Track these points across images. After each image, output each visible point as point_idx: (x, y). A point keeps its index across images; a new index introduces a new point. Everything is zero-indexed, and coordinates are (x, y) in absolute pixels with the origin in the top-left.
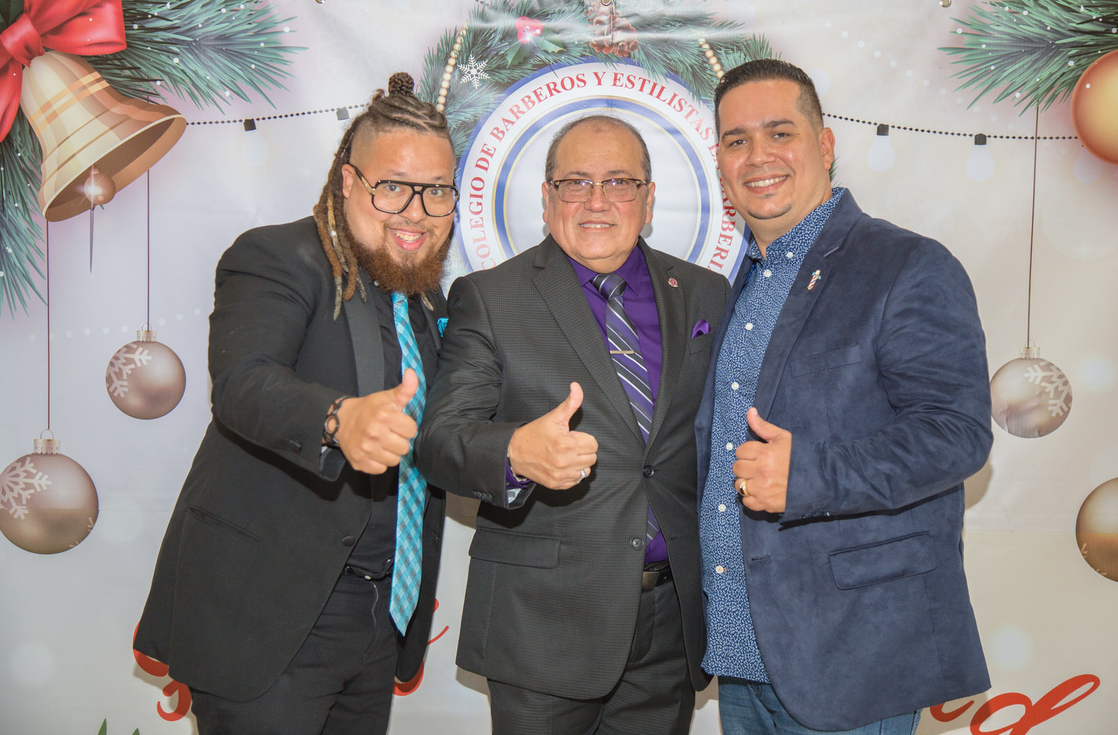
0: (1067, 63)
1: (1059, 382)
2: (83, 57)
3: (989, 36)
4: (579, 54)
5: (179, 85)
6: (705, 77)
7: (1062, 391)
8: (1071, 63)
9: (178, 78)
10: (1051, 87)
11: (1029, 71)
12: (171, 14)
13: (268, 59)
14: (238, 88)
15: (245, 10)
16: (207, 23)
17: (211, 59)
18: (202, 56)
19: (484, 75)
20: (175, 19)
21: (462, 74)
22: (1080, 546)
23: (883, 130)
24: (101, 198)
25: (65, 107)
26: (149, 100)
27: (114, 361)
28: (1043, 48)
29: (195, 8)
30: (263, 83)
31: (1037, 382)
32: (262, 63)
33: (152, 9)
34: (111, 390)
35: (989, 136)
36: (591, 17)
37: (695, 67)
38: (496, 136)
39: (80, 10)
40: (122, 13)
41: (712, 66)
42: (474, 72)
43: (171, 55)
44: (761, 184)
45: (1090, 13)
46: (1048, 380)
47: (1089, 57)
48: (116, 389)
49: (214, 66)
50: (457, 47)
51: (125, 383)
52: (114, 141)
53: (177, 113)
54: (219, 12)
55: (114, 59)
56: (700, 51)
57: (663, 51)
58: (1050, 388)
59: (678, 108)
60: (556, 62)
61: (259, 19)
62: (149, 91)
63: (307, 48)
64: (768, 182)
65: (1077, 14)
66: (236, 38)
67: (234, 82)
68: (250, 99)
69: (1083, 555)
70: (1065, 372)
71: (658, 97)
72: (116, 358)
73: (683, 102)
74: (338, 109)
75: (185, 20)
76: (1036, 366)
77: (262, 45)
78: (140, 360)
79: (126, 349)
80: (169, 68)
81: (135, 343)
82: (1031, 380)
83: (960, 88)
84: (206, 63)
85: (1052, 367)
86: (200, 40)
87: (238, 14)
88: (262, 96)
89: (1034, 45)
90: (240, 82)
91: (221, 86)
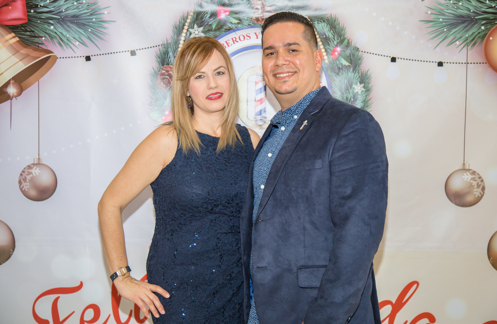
0: (480, 28)
1: (479, 181)
2: (6, 26)
3: (444, 15)
4: (247, 24)
5: (53, 39)
7: (481, 185)
8: (483, 28)
9: (53, 36)
10: (473, 39)
11: (463, 31)
12: (49, 5)
13: (97, 27)
14: (83, 41)
15: (86, 3)
16: (66, 10)
17: (69, 27)
18: (65, 26)
19: (201, 34)
20: (52, 8)
21: (191, 34)
22: (489, 258)
23: (393, 60)
24: (15, 94)
26: (39, 47)
27: (22, 173)
28: (469, 20)
29: (62, 3)
30: (94, 38)
31: (469, 180)
32: (94, 28)
33: (40, 2)
34: (21, 187)
35: (444, 63)
36: (253, 6)
39: (4, 4)
40: (25, 4)
42: (197, 32)
43: (50, 25)
44: (282, 75)
45: (491, 4)
46: (473, 179)
47: (491, 25)
48: (23, 187)
49: (70, 30)
50: (189, 21)
51: (28, 184)
52: (22, 66)
53: (52, 53)
54: (73, 4)
55: (22, 27)
58: (475, 183)
61: (93, 7)
62: (39, 42)
63: (115, 21)
65: (485, 4)
66: (82, 17)
67: (80, 38)
68: (88, 45)
69: (491, 263)
70: (481, 175)
72: (23, 172)
74: (131, 51)
75: (57, 8)
76: (468, 173)
77: (94, 20)
78: (35, 173)
79: (28, 168)
80: (49, 31)
81: (33, 164)
82: (465, 180)
83: (430, 40)
84: (67, 29)
85: (475, 173)
86: (63, 17)
87: (82, 5)
88: (94, 45)
89: (465, 19)
90: (83, 38)
91: (74, 40)
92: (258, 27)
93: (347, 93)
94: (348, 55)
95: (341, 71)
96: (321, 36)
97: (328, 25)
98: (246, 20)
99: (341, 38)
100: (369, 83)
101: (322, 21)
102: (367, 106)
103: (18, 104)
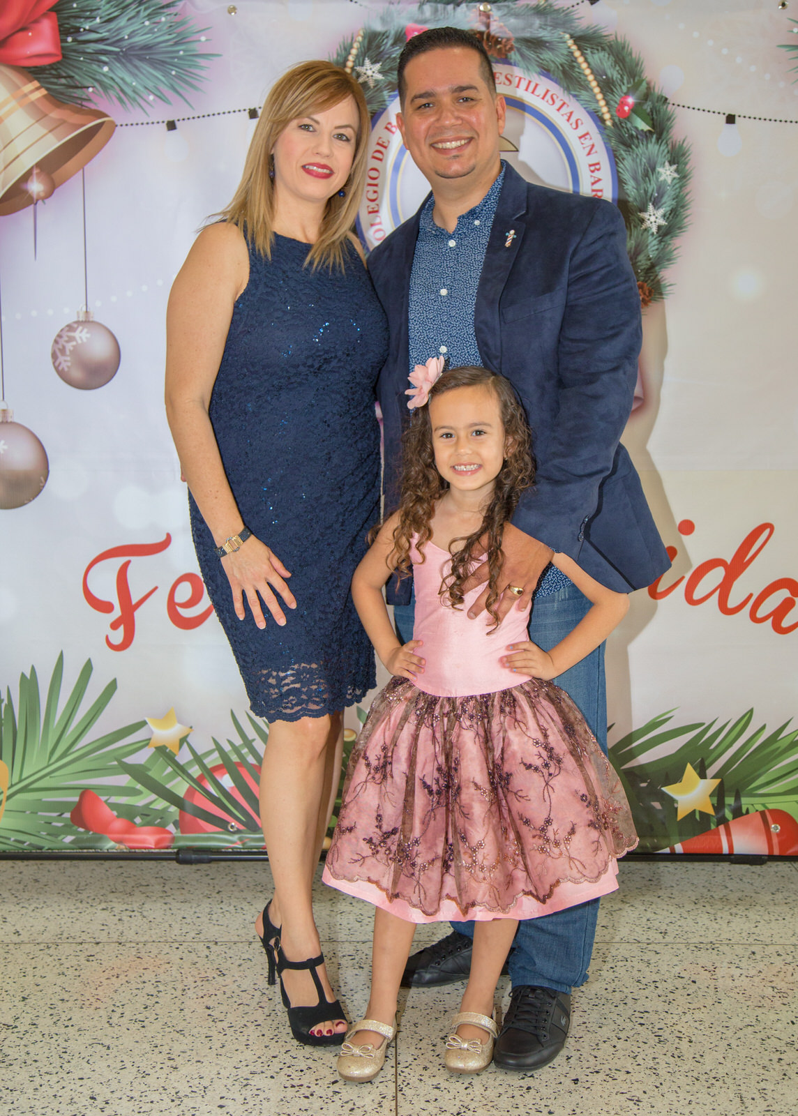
2: (24, 68)
5: (109, 91)
9: (107, 85)
12: (100, 27)
13: (187, 66)
14: (160, 91)
15: (166, 22)
16: (130, 36)
17: (136, 67)
18: (129, 65)
20: (105, 32)
21: (359, 75)
23: (731, 119)
24: (42, 194)
25: (9, 113)
26: (82, 106)
27: (58, 339)
29: (122, 22)
30: (183, 88)
32: (182, 69)
33: (84, 23)
37: (565, 66)
38: (389, 130)
39: (20, 26)
40: (57, 27)
41: (579, 65)
42: (369, 73)
43: (101, 64)
48: (60, 363)
49: (138, 73)
50: (354, 51)
51: (69, 358)
52: (52, 143)
53: (106, 116)
54: (143, 25)
55: (51, 69)
56: (570, 52)
57: (536, 52)
59: (551, 102)
61: (179, 30)
62: (82, 97)
63: (220, 55)
66: (159, 48)
67: (157, 88)
68: (171, 101)
71: (533, 93)
72: (59, 336)
73: (555, 97)
74: (250, 109)
75: (113, 32)
77: (181, 53)
78: (81, 338)
79: (67, 328)
80: (100, 76)
81: (75, 322)
83: (796, 81)
84: (132, 71)
86: (126, 50)
87: (159, 26)
88: (182, 99)
90: (162, 87)
91: (145, 92)
93: (645, 182)
94: (649, 110)
95: (636, 141)
96: (599, 77)
97: (611, 56)
99: (634, 80)
100: (686, 164)
101: (600, 48)
102: (683, 207)
103: (47, 213)
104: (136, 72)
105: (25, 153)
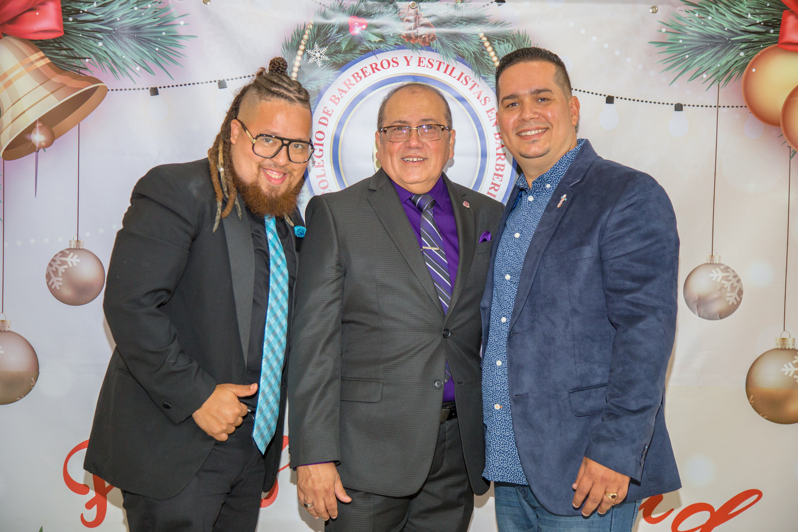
0: (739, 54)
1: (734, 280)
2: (31, 40)
3: (685, 34)
4: (393, 43)
5: (102, 62)
6: (484, 61)
7: (736, 287)
8: (742, 54)
9: (101, 57)
10: (728, 71)
11: (713, 59)
12: (97, 10)
13: (168, 44)
14: (145, 64)
15: (151, 8)
16: (123, 17)
17: (126, 43)
18: (119, 41)
19: (325, 58)
20: (100, 14)
21: (309, 57)
22: (749, 397)
23: (610, 100)
24: (43, 144)
25: (18, 77)
26: (80, 73)
27: (52, 263)
28: (722, 43)
29: (115, 7)
30: (164, 61)
31: (719, 280)
32: (164, 47)
33: (83, 6)
34: (50, 284)
35: (685, 105)
36: (402, 17)
37: (477, 54)
38: (333, 101)
39: (29, 7)
40: (60, 9)
41: (488, 53)
42: (318, 55)
43: (97, 40)
44: (529, 133)
45: (754, 19)
46: (726, 278)
47: (754, 50)
48: (53, 283)
49: (128, 49)
50: (306, 37)
51: (60, 279)
52: (53, 102)
53: (101, 82)
54: (133, 10)
55: (54, 43)
56: (481, 42)
57: (453, 42)
58: (728, 285)
59: (464, 82)
60: (377, 48)
61: (162, 15)
62: (80, 66)
63: (197, 37)
64: (533, 132)
65: (745, 19)
66: (145, 29)
67: (143, 61)
68: (155, 72)
69: (751, 404)
70: (738, 273)
71: (450, 74)
72: (53, 260)
73: (468, 78)
74: (219, 81)
75: (108, 15)
76: (718, 269)
77: (164, 34)
78: (72, 262)
79: (61, 254)
80: (95, 50)
81: (67, 249)
82: (714, 279)
83: (664, 71)
84: (122, 46)
85: (729, 270)
86: (118, 29)
87: (146, 11)
88: (164, 71)
89: (716, 41)
90: (147, 60)
91: (133, 63)
92: (410, 49)
98: (392, 37)
101: (505, 40)
103: (46, 158)
104: (125, 47)
105: (30, 110)
